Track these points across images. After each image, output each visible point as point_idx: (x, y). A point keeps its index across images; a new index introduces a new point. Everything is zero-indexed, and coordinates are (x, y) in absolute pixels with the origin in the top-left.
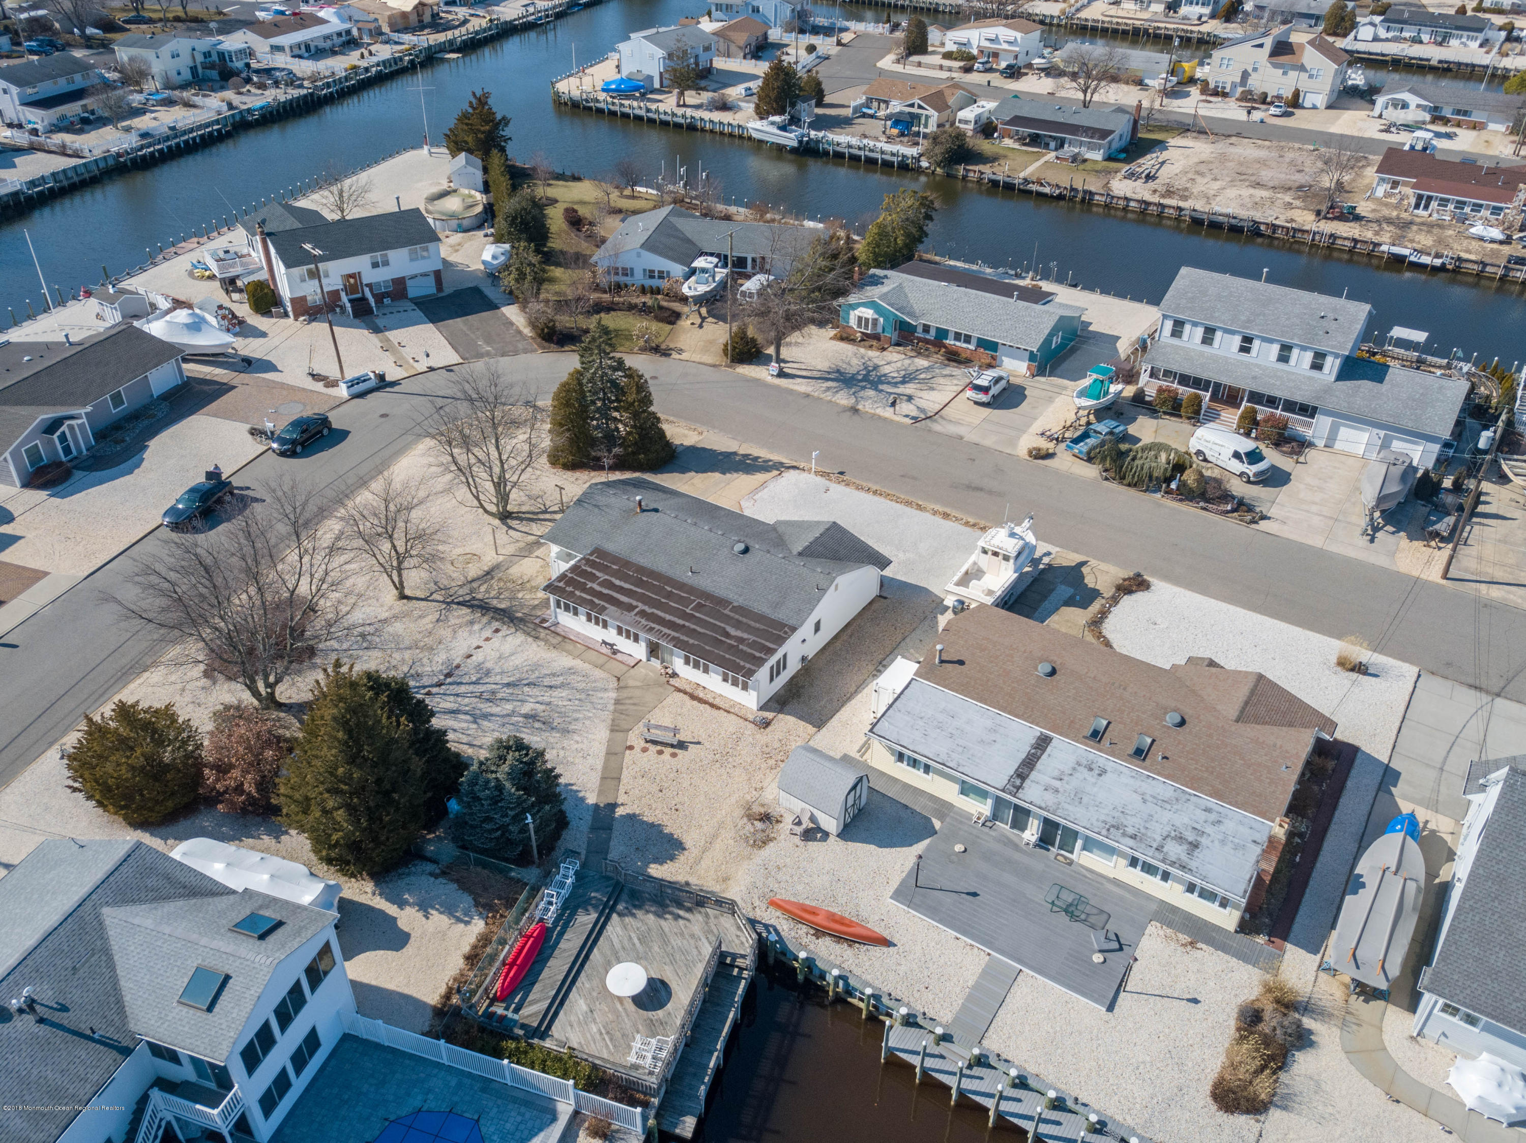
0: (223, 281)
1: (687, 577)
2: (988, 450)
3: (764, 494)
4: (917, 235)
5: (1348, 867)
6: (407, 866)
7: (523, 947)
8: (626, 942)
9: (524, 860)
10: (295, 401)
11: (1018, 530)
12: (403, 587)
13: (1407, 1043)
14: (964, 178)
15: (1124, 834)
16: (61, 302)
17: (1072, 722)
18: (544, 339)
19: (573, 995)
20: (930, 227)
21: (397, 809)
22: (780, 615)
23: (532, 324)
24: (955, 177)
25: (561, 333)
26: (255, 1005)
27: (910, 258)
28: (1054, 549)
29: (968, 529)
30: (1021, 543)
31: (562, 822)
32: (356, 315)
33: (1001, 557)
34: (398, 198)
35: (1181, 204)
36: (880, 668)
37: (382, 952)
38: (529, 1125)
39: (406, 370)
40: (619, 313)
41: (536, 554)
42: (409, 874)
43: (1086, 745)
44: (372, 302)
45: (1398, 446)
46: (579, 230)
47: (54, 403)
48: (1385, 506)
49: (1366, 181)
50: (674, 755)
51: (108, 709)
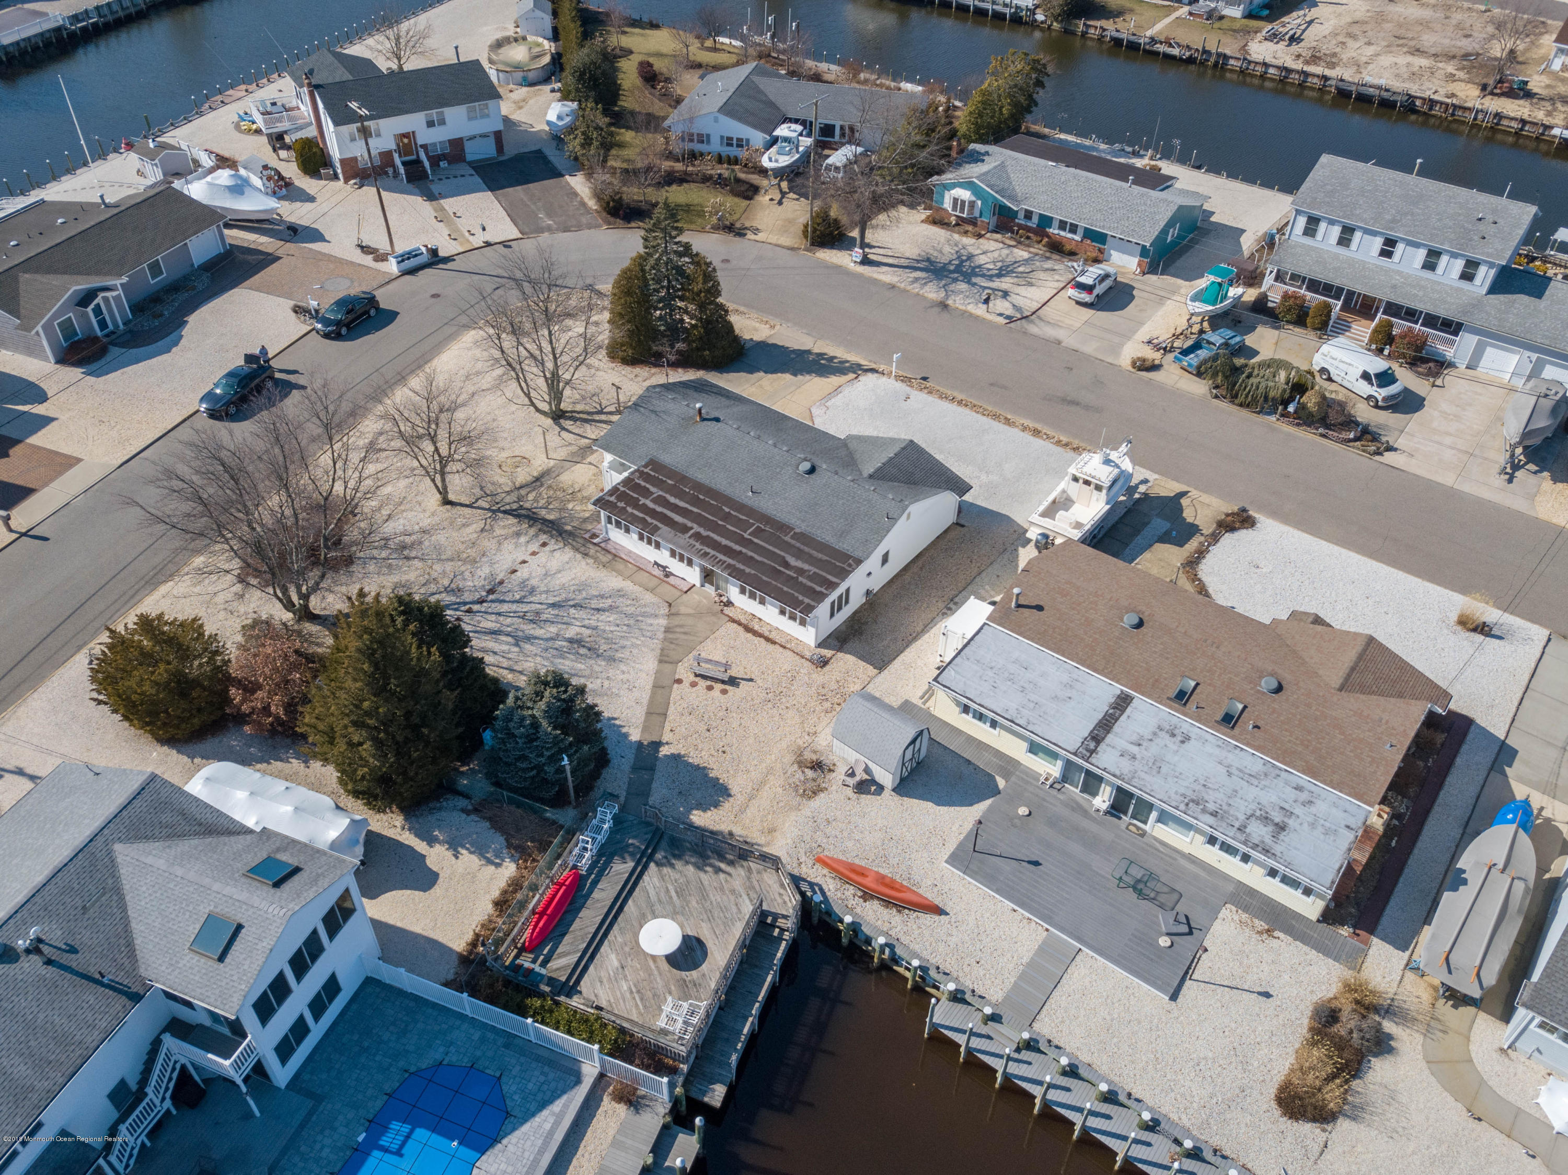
0: (270, 136)
1: (747, 498)
2: (1087, 358)
3: (837, 401)
4: (1025, 103)
5: (1448, 856)
6: (438, 800)
7: (554, 896)
8: (662, 895)
9: (560, 800)
10: (342, 276)
11: (1114, 455)
12: (447, 492)
13: (1496, 1056)
14: (1084, 34)
15: (1204, 811)
16: (101, 154)
17: (1157, 681)
18: (609, 213)
19: (605, 948)
20: (1040, 95)
21: (427, 744)
22: (844, 546)
23: (598, 196)
24: (1073, 33)
25: (628, 207)
26: (267, 958)
27: (1016, 131)
28: (1151, 476)
29: (1060, 449)
30: (1116, 471)
31: (602, 760)
32: (409, 181)
33: (1092, 486)
34: (456, 48)
35: (1328, 72)
36: (951, 605)
37: (409, 892)
38: (553, 1085)
39: (461, 244)
40: (693, 185)
41: (588, 460)
42: (440, 809)
43: (1171, 708)
44: (427, 164)
45: (1551, 372)
46: (653, 87)
47: (88, 272)
48: (1528, 443)
49: (1542, 51)
50: (724, 692)
51: (131, 619)
